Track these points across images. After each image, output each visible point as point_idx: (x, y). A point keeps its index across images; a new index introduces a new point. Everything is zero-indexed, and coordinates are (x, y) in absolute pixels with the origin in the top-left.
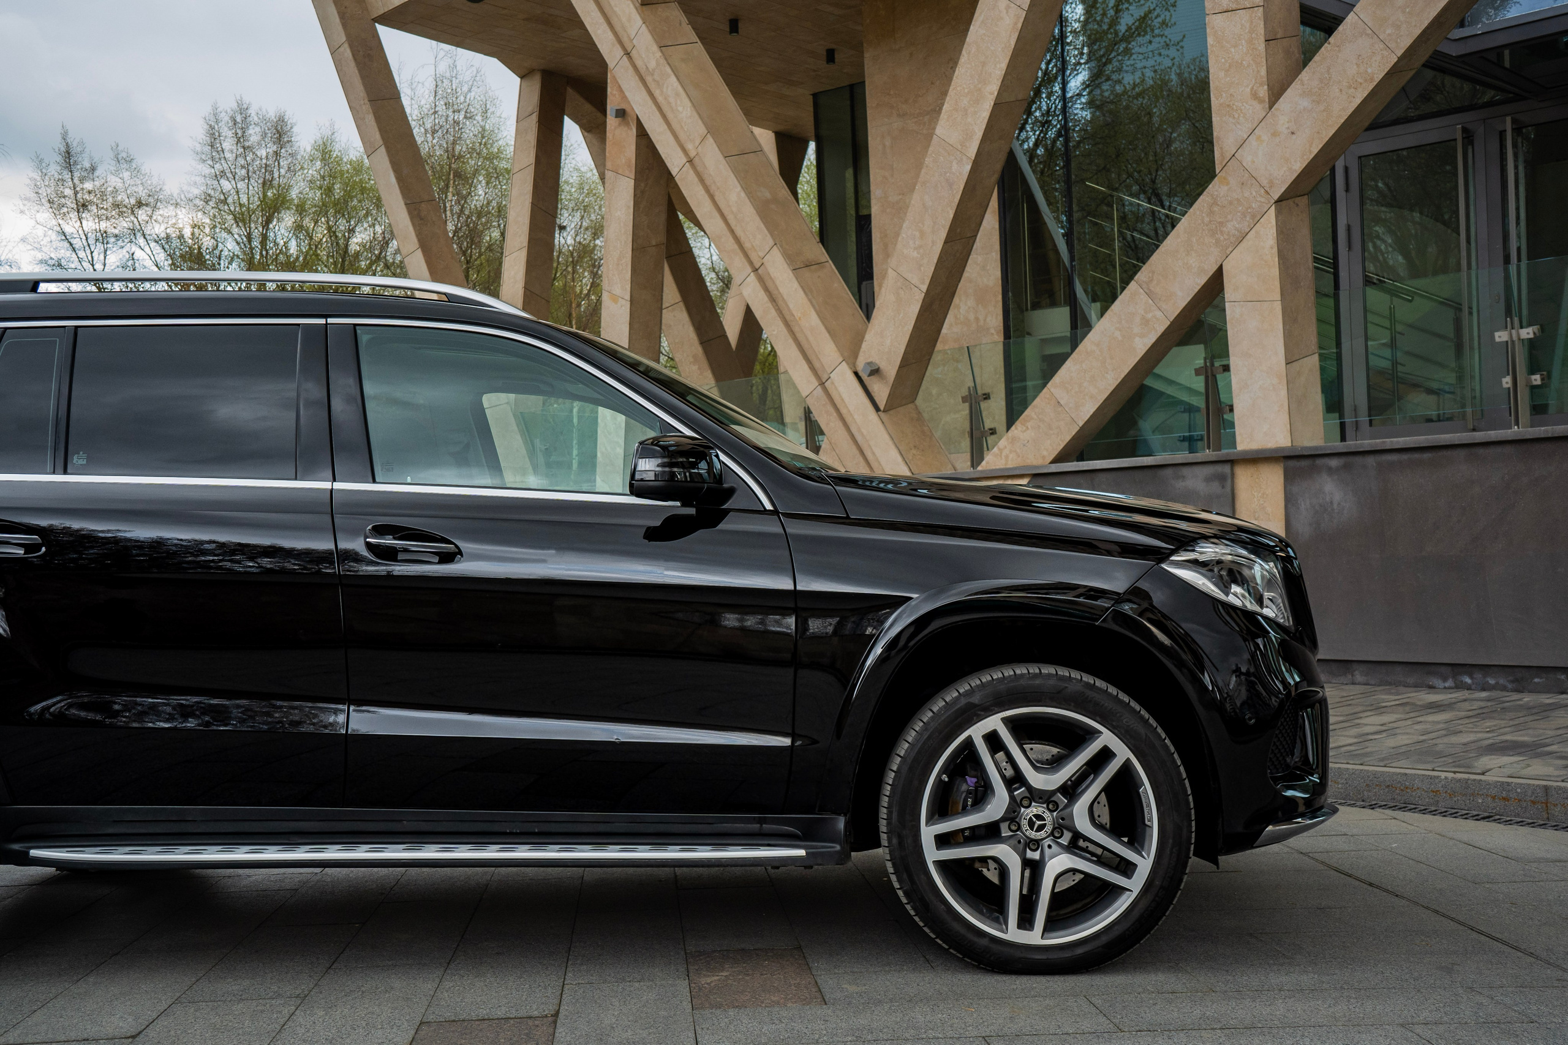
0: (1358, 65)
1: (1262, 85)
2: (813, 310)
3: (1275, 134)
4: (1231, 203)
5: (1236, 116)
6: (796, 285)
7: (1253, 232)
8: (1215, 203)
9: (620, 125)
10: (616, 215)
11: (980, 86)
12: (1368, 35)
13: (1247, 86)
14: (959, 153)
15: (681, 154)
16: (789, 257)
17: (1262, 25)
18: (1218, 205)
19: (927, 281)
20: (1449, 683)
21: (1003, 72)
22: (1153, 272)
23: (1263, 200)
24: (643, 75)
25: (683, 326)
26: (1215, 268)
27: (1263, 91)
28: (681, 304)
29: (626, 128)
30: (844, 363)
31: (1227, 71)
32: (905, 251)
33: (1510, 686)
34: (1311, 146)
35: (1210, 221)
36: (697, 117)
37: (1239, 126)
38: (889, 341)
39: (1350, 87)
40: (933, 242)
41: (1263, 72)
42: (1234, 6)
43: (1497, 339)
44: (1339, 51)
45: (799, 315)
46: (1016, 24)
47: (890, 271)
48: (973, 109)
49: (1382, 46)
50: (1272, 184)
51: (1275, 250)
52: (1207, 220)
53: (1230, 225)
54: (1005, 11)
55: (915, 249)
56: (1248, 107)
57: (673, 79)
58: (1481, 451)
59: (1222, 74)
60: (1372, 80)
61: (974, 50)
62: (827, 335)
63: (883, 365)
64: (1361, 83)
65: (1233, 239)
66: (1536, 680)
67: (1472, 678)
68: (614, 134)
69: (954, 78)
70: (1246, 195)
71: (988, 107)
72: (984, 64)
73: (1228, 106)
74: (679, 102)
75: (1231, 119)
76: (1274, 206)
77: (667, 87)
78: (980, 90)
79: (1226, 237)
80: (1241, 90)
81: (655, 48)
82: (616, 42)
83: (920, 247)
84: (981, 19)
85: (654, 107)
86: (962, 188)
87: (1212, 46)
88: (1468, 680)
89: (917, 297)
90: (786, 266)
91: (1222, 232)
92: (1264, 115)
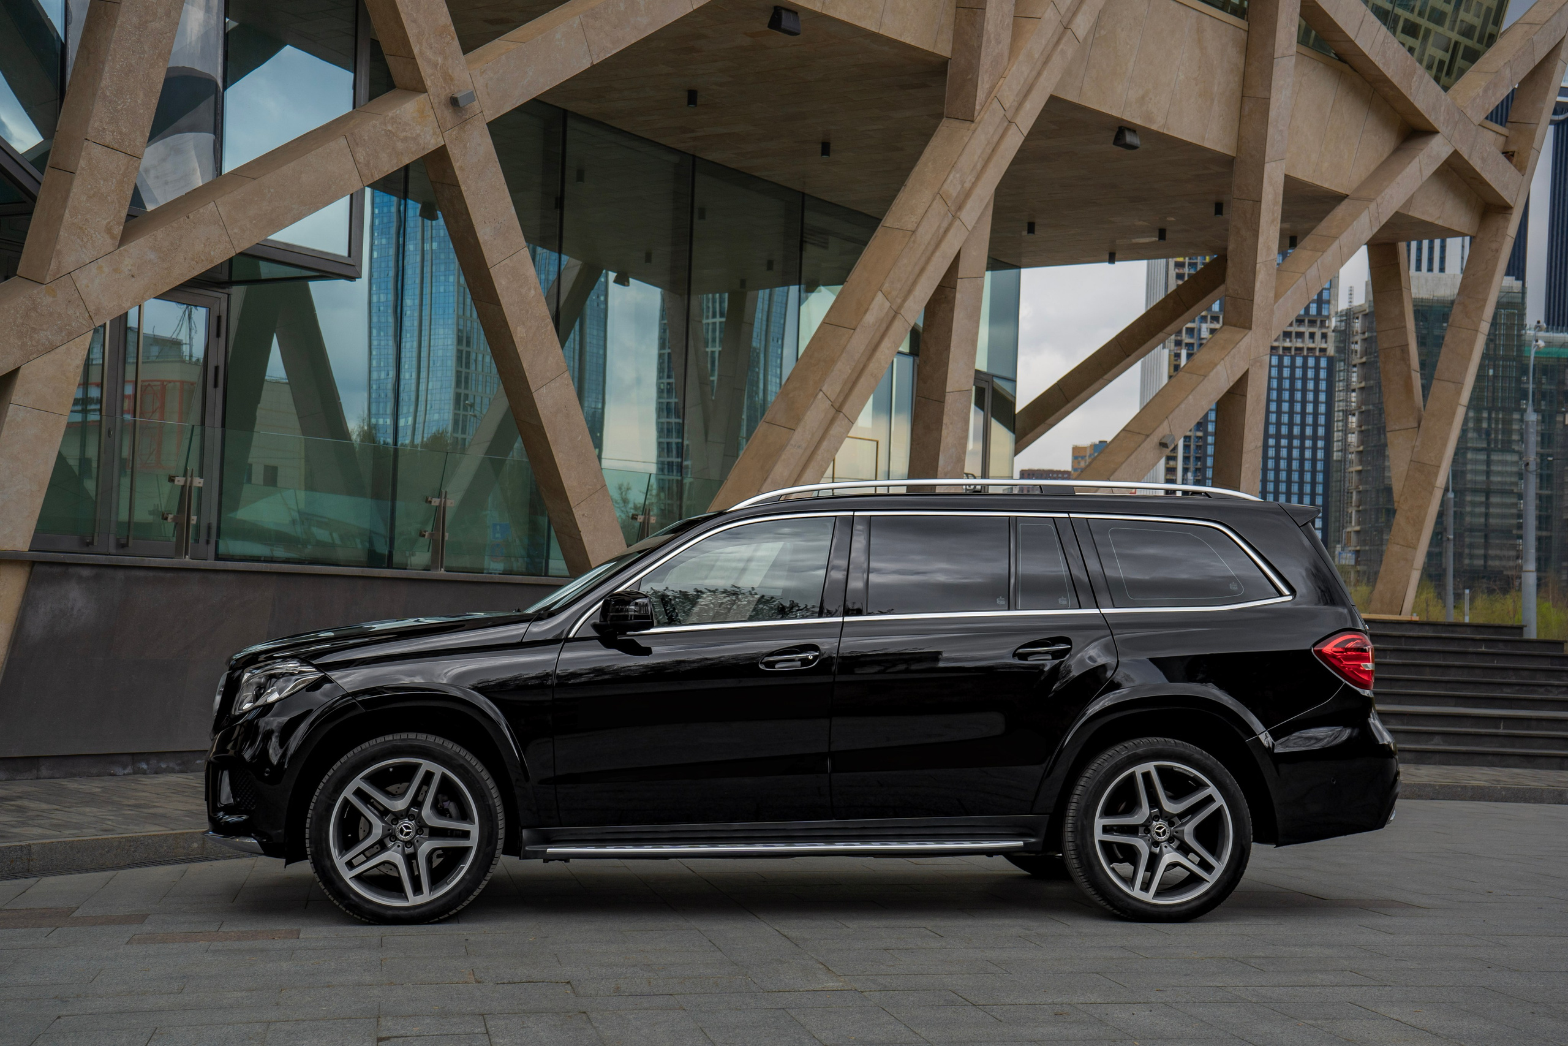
0: (205, 245)
1: (118, 223)
3: (116, 270)
4: (51, 314)
5: (85, 240)
7: (64, 347)
8: (35, 309)
12: (219, 225)
13: (105, 219)
18: (37, 312)
20: (129, 770)
23: (84, 322)
26: (12, 368)
27: (118, 230)
31: (88, 197)
33: (177, 768)
35: (23, 324)
37: (84, 250)
39: (193, 259)
42: (116, 146)
44: (193, 227)
49: (227, 239)
50: (98, 311)
51: (81, 370)
52: (19, 321)
53: (42, 334)
56: (99, 237)
59: (84, 198)
60: (212, 261)
64: (203, 261)
65: (41, 348)
67: (148, 764)
70: (69, 313)
73: (81, 228)
75: (77, 240)
76: (92, 332)
79: (34, 343)
80: (98, 219)
87: (83, 169)
88: (144, 766)
91: (31, 338)
92: (112, 250)
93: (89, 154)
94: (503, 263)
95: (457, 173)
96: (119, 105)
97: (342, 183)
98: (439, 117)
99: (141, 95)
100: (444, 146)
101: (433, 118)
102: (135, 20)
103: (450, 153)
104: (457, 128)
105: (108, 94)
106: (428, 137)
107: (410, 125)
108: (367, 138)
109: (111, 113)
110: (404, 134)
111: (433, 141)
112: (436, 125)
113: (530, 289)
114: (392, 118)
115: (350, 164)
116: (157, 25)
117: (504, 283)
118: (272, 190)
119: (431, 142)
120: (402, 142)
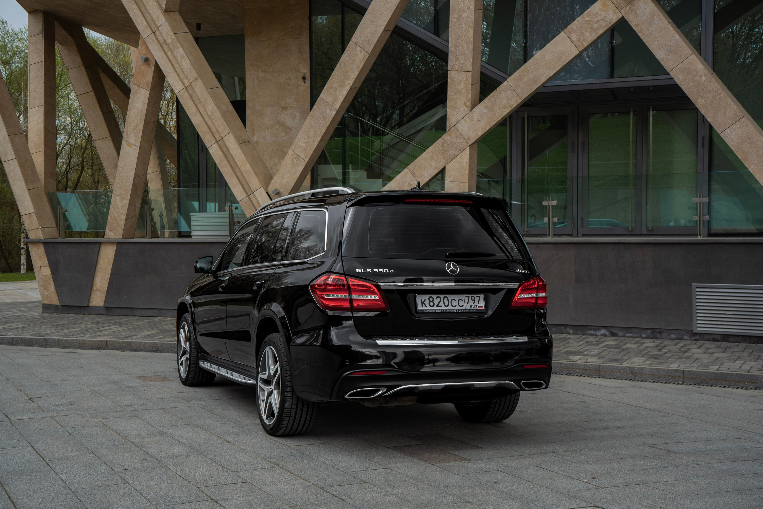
0: (507, 100)
1: (468, 101)
2: (248, 163)
3: (472, 120)
4: (451, 143)
5: (457, 111)
6: (240, 151)
7: (459, 156)
8: (445, 142)
9: (144, 64)
10: (136, 106)
11: (344, 80)
12: (511, 90)
13: (463, 100)
14: (330, 106)
15: (181, 84)
16: (237, 138)
17: (471, 79)
19: (309, 158)
21: (356, 77)
22: (416, 166)
23: (465, 144)
24: (162, 44)
25: (110, 149)
26: (442, 167)
27: (469, 103)
28: (110, 138)
29: (148, 67)
30: (262, 188)
31: (455, 93)
32: (299, 143)
34: (486, 127)
35: (442, 149)
36: (193, 68)
37: (457, 115)
38: (286, 180)
39: (503, 108)
40: (313, 141)
41: (470, 96)
42: (460, 70)
43: (543, 204)
44: (500, 94)
45: (240, 164)
46: (364, 58)
47: (290, 150)
48: (340, 89)
49: (516, 95)
50: (469, 138)
51: (468, 164)
52: (441, 148)
53: (450, 152)
54: (359, 52)
55: (304, 143)
56: (462, 108)
57: (181, 50)
58: (541, 246)
59: (453, 94)
60: (512, 106)
61: (343, 65)
62: (255, 175)
63: (281, 191)
64: (508, 107)
65: (451, 157)
66: (553, 329)
68: (140, 68)
69: (332, 75)
70: (458, 141)
71: (347, 89)
72: (347, 72)
73: (454, 106)
74: (183, 61)
75: (455, 112)
76: (469, 147)
77: (177, 53)
78: (344, 82)
79: (448, 156)
80: (460, 101)
81: (172, 33)
82: (148, 26)
83: (307, 142)
84: (348, 53)
85: (167, 60)
86: (330, 120)
87: (450, 83)
89: (303, 163)
90: (235, 142)
91: (446, 154)
92: (468, 112)
93: (451, 76)
94: (678, 67)
95: (634, 28)
96: (457, 53)
97: (567, 54)
98: (616, 3)
99: (465, 45)
100: (623, 17)
101: (612, 5)
102: (456, 16)
103: (627, 20)
104: (628, 5)
105: (452, 50)
106: (611, 16)
107: (599, 13)
108: (575, 28)
109: (455, 57)
110: (597, 19)
111: (615, 17)
112: (615, 8)
113: (701, 77)
114: (588, 14)
115: (569, 43)
116: (465, 15)
117: (681, 78)
118: (532, 68)
119: (613, 17)
120: (596, 23)
